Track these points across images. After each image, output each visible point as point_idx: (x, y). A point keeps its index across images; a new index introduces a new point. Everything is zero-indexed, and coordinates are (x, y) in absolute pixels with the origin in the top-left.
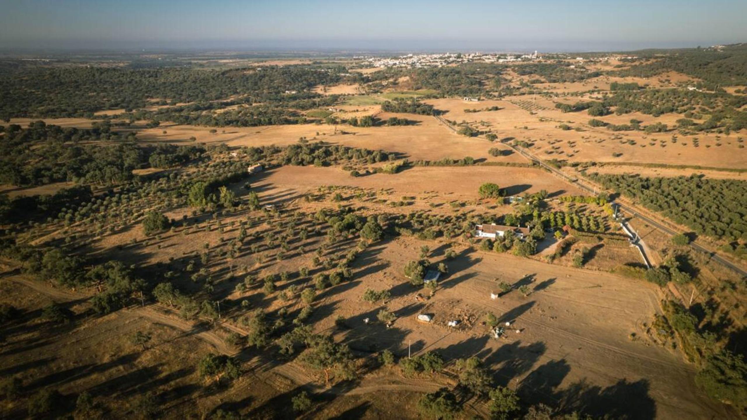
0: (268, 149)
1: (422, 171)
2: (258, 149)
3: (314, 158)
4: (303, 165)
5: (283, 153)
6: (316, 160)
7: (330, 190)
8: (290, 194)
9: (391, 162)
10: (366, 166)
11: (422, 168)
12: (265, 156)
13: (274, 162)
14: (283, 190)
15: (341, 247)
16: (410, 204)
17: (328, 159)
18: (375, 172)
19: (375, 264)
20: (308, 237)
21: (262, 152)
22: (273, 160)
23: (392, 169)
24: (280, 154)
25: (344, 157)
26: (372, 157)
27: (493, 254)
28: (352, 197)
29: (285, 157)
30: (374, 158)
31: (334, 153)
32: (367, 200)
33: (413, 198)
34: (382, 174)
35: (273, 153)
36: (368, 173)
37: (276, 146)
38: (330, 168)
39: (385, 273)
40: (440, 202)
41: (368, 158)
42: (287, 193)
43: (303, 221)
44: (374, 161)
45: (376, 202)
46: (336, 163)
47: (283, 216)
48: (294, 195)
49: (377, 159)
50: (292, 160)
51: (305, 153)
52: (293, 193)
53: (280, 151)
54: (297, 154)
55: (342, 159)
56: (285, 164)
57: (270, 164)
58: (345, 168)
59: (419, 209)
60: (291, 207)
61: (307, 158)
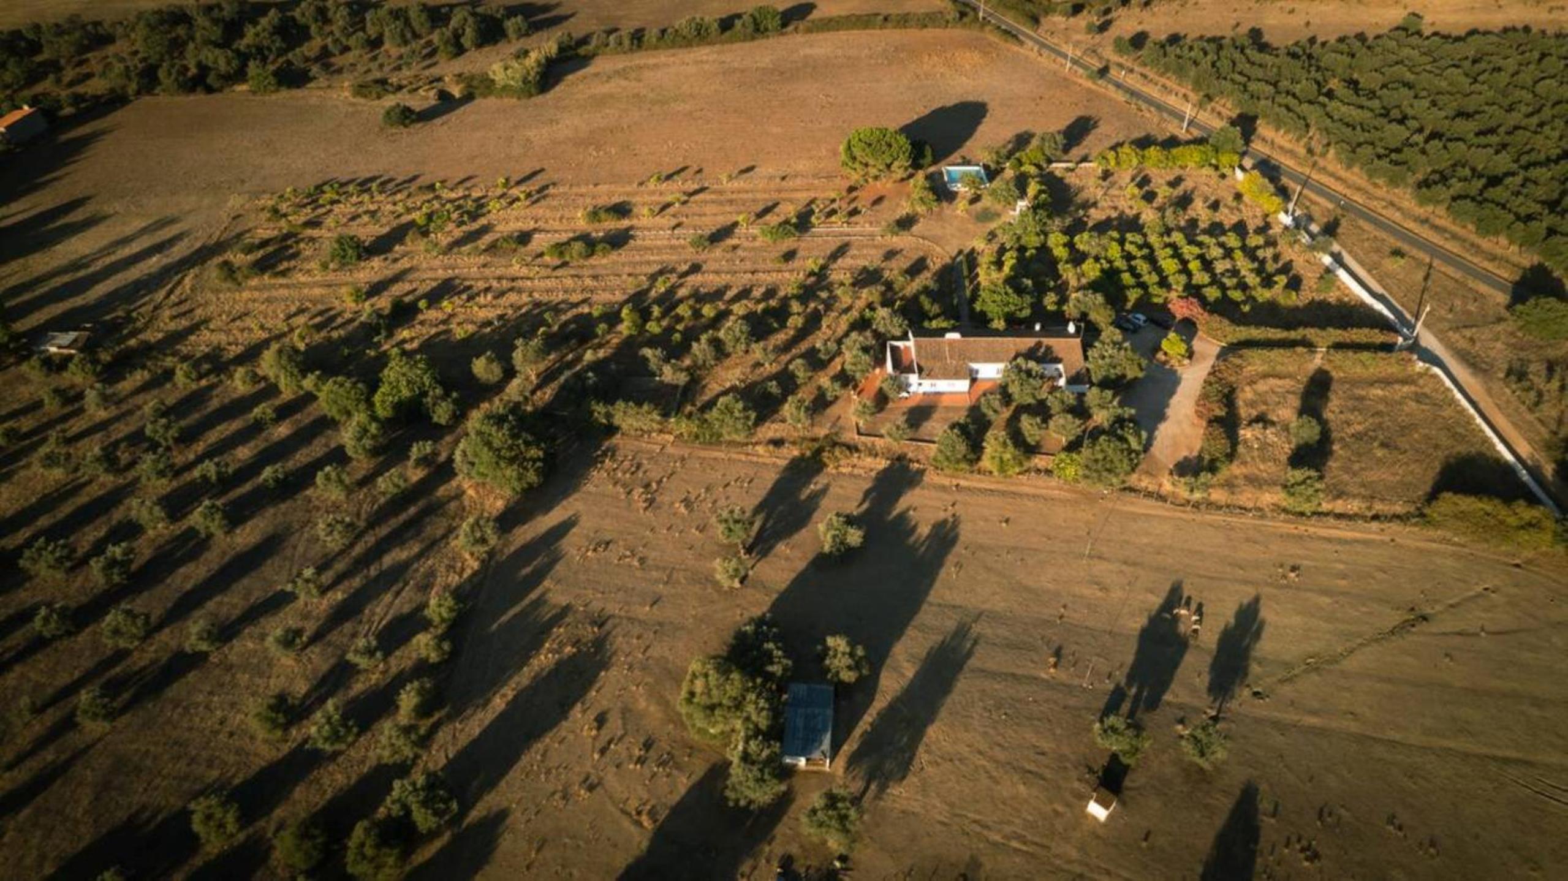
0: (59, 30)
1: (622, 74)
2: (17, 35)
3: (244, 58)
4: (210, 90)
5: (121, 47)
6: (253, 68)
7: (314, 202)
8: (159, 248)
9: (516, 46)
10: (435, 71)
11: (621, 62)
12: (54, 66)
13: (97, 86)
14: (128, 230)
15: (388, 560)
16: (618, 240)
17: (295, 56)
18: (468, 98)
19: (544, 660)
20: (236, 516)
21: (35, 47)
22: (89, 76)
23: (525, 81)
24: (111, 50)
25: (352, 42)
26: (448, 32)
27: (985, 484)
28: (398, 235)
29: (135, 62)
30: (457, 36)
31: (313, 29)
32: (458, 243)
33: (621, 210)
34: (492, 101)
35: (83, 49)
36: (447, 103)
37: (88, 17)
38: (310, 95)
39: (601, 720)
40: (723, 220)
41: (435, 37)
42: (145, 242)
43: (214, 404)
44: (460, 51)
45: (492, 248)
46: (327, 67)
47: (126, 385)
48: (178, 252)
49: (466, 41)
50: (161, 74)
51: (208, 42)
52: (179, 237)
53: (109, 39)
54: (177, 46)
55: (346, 49)
56: (138, 93)
57: (78, 99)
58: (361, 90)
59: (655, 261)
60: (166, 323)
61: (220, 60)
